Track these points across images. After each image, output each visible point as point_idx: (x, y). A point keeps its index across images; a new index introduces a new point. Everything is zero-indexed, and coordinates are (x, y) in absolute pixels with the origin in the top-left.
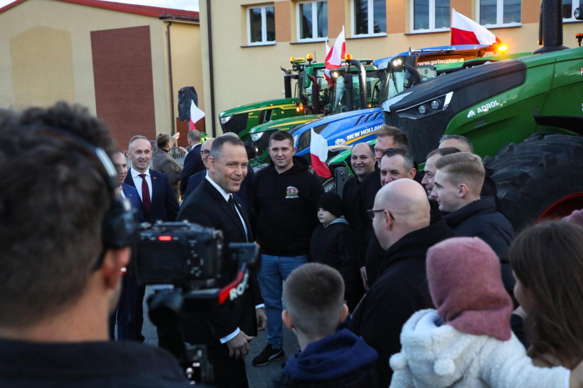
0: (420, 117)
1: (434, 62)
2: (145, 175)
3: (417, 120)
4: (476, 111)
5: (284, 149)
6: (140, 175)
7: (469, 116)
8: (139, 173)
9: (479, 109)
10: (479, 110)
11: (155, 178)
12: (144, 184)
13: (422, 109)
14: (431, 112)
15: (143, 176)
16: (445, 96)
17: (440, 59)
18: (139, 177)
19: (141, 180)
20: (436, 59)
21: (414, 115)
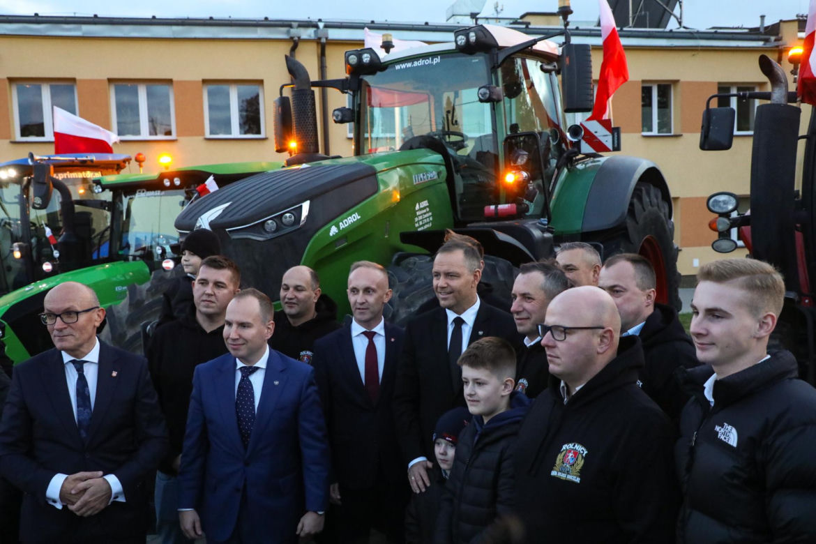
0: (269, 236)
1: (61, 174)
2: (375, 333)
3: (264, 241)
4: (338, 226)
5: (218, 284)
6: (363, 333)
7: (331, 234)
8: (364, 330)
9: (341, 224)
10: (342, 226)
11: (393, 340)
12: (371, 350)
13: (271, 224)
14: (283, 229)
15: (370, 335)
16: (301, 206)
17: (71, 172)
18: (363, 335)
19: (366, 341)
20: (65, 171)
21: (260, 233)
